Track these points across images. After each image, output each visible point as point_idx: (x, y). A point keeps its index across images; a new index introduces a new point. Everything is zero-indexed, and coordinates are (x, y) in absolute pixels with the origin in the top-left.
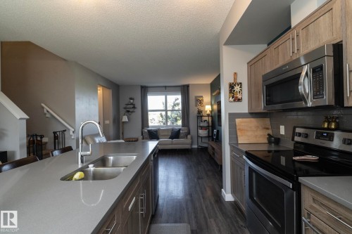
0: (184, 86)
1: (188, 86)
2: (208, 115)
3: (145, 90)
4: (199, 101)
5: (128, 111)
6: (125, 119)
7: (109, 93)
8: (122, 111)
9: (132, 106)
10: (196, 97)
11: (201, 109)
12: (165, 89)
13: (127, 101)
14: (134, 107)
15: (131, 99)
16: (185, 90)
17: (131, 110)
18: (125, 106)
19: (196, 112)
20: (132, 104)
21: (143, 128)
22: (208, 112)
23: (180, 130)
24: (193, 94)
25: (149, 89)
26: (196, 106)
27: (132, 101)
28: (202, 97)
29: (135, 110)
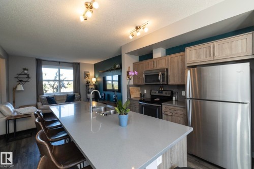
0: (75, 63)
1: (79, 64)
2: (94, 85)
3: (39, 63)
4: (86, 75)
5: (21, 81)
6: (21, 88)
9: (26, 76)
10: (85, 72)
11: (89, 80)
12: (59, 64)
13: (20, 71)
14: (28, 77)
15: (25, 69)
16: (76, 67)
17: (24, 80)
18: (16, 76)
19: (85, 83)
20: (26, 74)
22: (94, 83)
24: (83, 70)
25: (43, 62)
26: (85, 78)
27: (26, 71)
28: (88, 72)
29: (30, 80)
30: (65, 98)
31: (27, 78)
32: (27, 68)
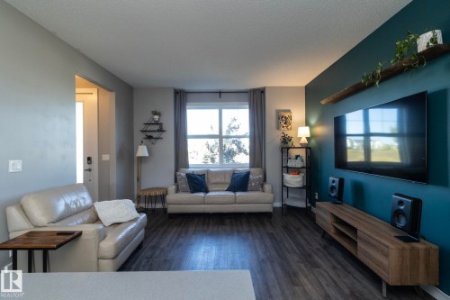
0: (254, 91)
1: (262, 91)
2: (303, 146)
3: (181, 98)
4: (283, 119)
5: (150, 137)
6: (142, 151)
7: (109, 99)
8: (139, 136)
9: (156, 127)
10: (278, 112)
11: (290, 133)
12: (220, 97)
13: (147, 117)
14: (161, 130)
15: (155, 113)
16: (256, 99)
17: (155, 135)
18: (142, 127)
19: (278, 140)
20: (157, 123)
21: (177, 170)
22: (304, 141)
23: (248, 174)
24: (273, 106)
25: (189, 96)
26: (278, 128)
27: (156, 117)
28: (289, 111)
29: (163, 135)
30: (228, 180)
31: (158, 131)
32: (158, 111)
